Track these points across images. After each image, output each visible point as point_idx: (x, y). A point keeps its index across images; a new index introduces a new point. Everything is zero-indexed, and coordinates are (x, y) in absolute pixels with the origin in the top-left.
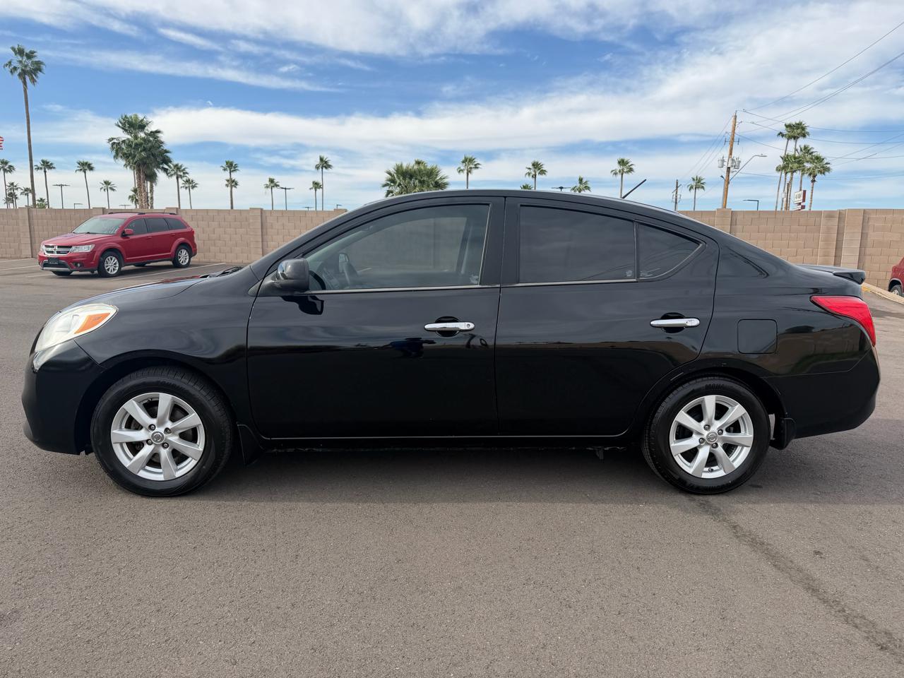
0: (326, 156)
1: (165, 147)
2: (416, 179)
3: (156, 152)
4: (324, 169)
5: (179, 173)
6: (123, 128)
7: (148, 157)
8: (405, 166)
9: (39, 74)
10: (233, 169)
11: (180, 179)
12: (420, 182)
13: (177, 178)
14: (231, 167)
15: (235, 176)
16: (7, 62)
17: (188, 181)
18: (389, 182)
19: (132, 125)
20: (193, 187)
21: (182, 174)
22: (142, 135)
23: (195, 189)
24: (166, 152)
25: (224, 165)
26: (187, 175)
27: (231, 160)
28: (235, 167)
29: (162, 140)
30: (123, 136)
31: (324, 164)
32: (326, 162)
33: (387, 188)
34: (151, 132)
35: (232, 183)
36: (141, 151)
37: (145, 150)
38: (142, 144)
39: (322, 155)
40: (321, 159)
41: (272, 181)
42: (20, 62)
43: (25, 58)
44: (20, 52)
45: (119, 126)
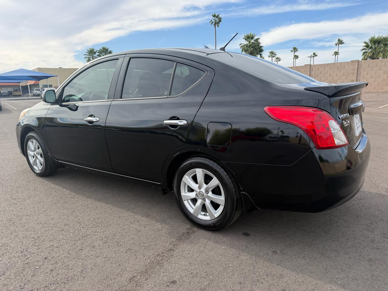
0: (342, 39)
1: (261, 45)
2: (382, 43)
3: (257, 47)
4: (340, 44)
5: (273, 55)
6: (245, 39)
7: (253, 50)
8: (376, 37)
9: (220, 23)
10: (296, 51)
11: (273, 58)
12: (384, 45)
13: (272, 57)
14: (295, 50)
15: (296, 54)
16: (210, 21)
17: (277, 58)
18: (365, 48)
19: (248, 38)
20: (279, 61)
21: (274, 55)
22: (253, 41)
23: (280, 61)
24: (261, 47)
25: (292, 49)
26: (276, 56)
27: (295, 47)
28: (297, 50)
29: (260, 42)
30: (246, 42)
31: (340, 42)
32: (341, 41)
33: (364, 51)
34: (256, 39)
35: (296, 57)
36: (251, 48)
37: (253, 47)
38: (252, 45)
39: (339, 38)
40: (339, 40)
41: (314, 54)
42: (214, 19)
43: (216, 18)
44: (214, 16)
45: (244, 38)
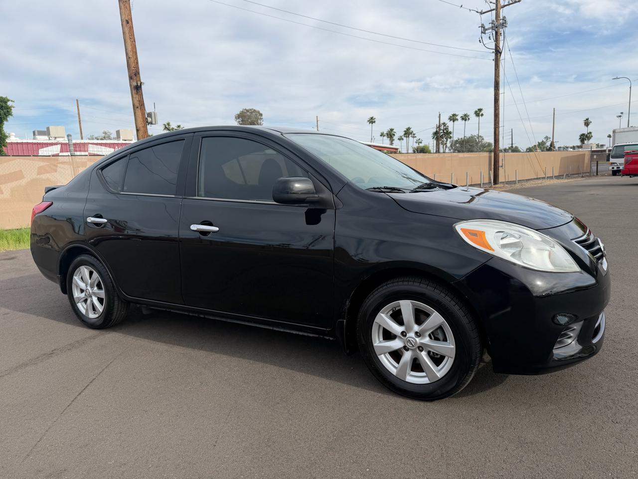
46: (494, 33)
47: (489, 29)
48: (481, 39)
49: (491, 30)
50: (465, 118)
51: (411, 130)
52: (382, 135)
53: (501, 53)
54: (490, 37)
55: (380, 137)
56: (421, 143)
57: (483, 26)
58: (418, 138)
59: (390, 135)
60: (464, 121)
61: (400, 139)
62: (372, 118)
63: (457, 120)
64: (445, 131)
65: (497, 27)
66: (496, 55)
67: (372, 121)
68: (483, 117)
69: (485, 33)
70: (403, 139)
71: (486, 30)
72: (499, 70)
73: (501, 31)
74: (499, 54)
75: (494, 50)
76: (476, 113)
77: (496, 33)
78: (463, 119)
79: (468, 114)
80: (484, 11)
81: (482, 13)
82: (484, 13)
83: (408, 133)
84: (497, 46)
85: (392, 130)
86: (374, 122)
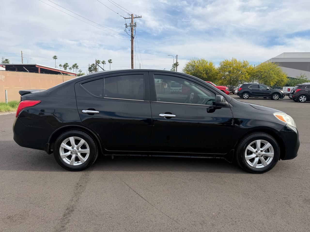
46: (131, 28)
47: (129, 26)
48: (125, 30)
49: (130, 27)
50: (103, 63)
51: (77, 65)
52: (60, 65)
53: (134, 38)
54: (129, 30)
55: (59, 66)
56: (81, 72)
57: (126, 25)
58: (79, 69)
59: (66, 66)
60: (103, 64)
61: (70, 69)
62: (55, 56)
63: (100, 63)
64: (94, 68)
65: (132, 26)
66: (132, 38)
67: (55, 58)
68: (112, 63)
69: (127, 28)
70: (71, 69)
71: (127, 26)
72: (133, 45)
73: (134, 28)
74: (133, 38)
75: (131, 36)
76: (109, 61)
77: (132, 29)
78: (102, 63)
79: (105, 61)
80: (126, 18)
81: (125, 18)
82: (126, 19)
83: (75, 66)
84: (132, 34)
85: (67, 64)
86: (57, 58)
